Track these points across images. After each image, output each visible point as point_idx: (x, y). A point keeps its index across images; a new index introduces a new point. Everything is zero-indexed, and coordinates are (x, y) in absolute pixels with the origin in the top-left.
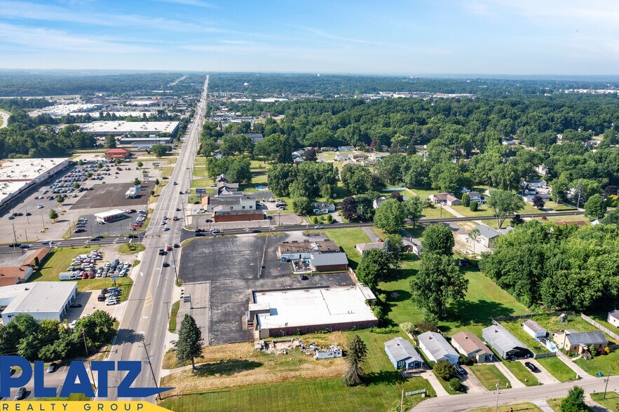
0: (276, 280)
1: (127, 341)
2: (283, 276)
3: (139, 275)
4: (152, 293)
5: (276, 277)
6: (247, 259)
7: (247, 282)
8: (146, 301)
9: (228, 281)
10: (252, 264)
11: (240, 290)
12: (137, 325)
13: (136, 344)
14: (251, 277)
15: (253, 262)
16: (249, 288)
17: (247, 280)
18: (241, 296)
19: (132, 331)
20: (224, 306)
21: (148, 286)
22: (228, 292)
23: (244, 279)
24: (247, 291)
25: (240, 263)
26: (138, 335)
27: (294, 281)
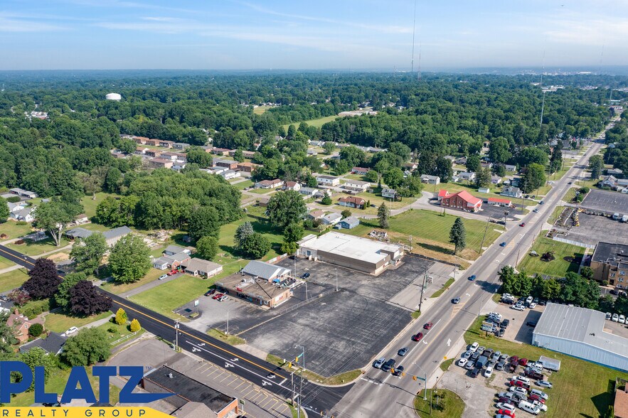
0: (330, 283)
1: (490, 284)
2: (316, 284)
3: (452, 344)
4: (450, 314)
5: (325, 285)
7: (356, 289)
8: (461, 308)
9: (371, 296)
10: (323, 304)
11: (372, 286)
12: (478, 292)
13: (484, 280)
14: (346, 293)
15: (319, 305)
16: (362, 285)
18: (377, 281)
19: (483, 289)
20: (399, 280)
21: (451, 323)
22: (383, 287)
23: (355, 292)
24: (367, 283)
25: (331, 310)
26: (479, 284)
27: (317, 278)
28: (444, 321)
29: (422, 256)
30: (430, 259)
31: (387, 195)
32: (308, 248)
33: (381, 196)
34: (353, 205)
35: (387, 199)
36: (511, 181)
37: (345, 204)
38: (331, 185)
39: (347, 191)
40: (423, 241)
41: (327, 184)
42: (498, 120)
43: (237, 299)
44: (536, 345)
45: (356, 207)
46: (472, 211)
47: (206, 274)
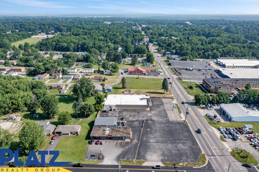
0: (137, 119)
2: (132, 121)
3: (212, 130)
4: (195, 118)
5: (137, 121)
6: (152, 135)
7: (151, 119)
8: (195, 115)
9: (161, 120)
10: (149, 130)
11: (154, 115)
14: (149, 121)
15: (148, 131)
16: (150, 116)
17: (151, 120)
18: (153, 113)
19: (190, 105)
20: (160, 110)
21: (200, 122)
22: (159, 115)
23: (153, 120)
24: (151, 115)
25: (156, 132)
26: (187, 104)
27: (128, 118)
28: (197, 122)
29: (155, 97)
30: (158, 98)
31: (106, 73)
32: (109, 105)
33: (103, 74)
34: (98, 80)
35: (107, 75)
36: (142, 60)
37: (94, 80)
38: (74, 72)
39: (86, 74)
40: (149, 91)
41: (72, 72)
42: (112, 36)
43: (110, 141)
44: (233, 121)
45: (100, 81)
46: (145, 75)
47: (77, 133)
